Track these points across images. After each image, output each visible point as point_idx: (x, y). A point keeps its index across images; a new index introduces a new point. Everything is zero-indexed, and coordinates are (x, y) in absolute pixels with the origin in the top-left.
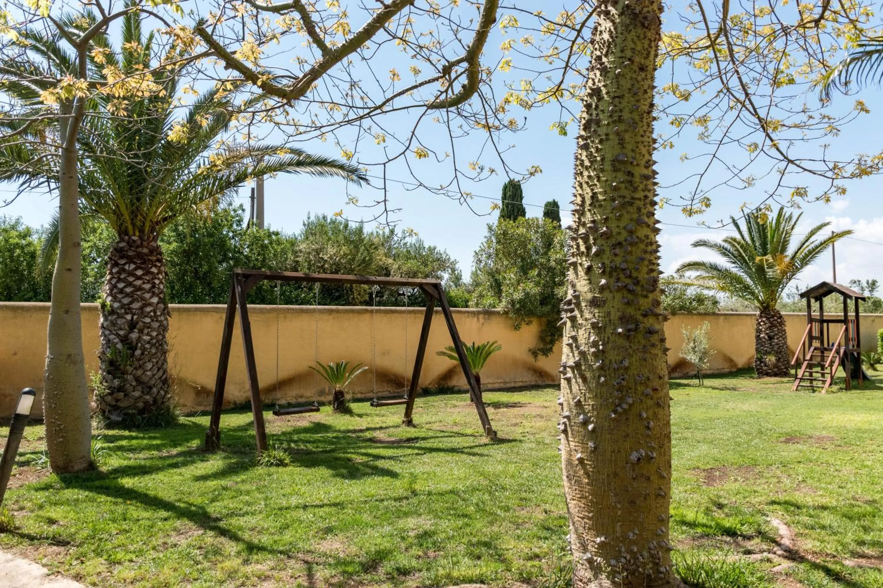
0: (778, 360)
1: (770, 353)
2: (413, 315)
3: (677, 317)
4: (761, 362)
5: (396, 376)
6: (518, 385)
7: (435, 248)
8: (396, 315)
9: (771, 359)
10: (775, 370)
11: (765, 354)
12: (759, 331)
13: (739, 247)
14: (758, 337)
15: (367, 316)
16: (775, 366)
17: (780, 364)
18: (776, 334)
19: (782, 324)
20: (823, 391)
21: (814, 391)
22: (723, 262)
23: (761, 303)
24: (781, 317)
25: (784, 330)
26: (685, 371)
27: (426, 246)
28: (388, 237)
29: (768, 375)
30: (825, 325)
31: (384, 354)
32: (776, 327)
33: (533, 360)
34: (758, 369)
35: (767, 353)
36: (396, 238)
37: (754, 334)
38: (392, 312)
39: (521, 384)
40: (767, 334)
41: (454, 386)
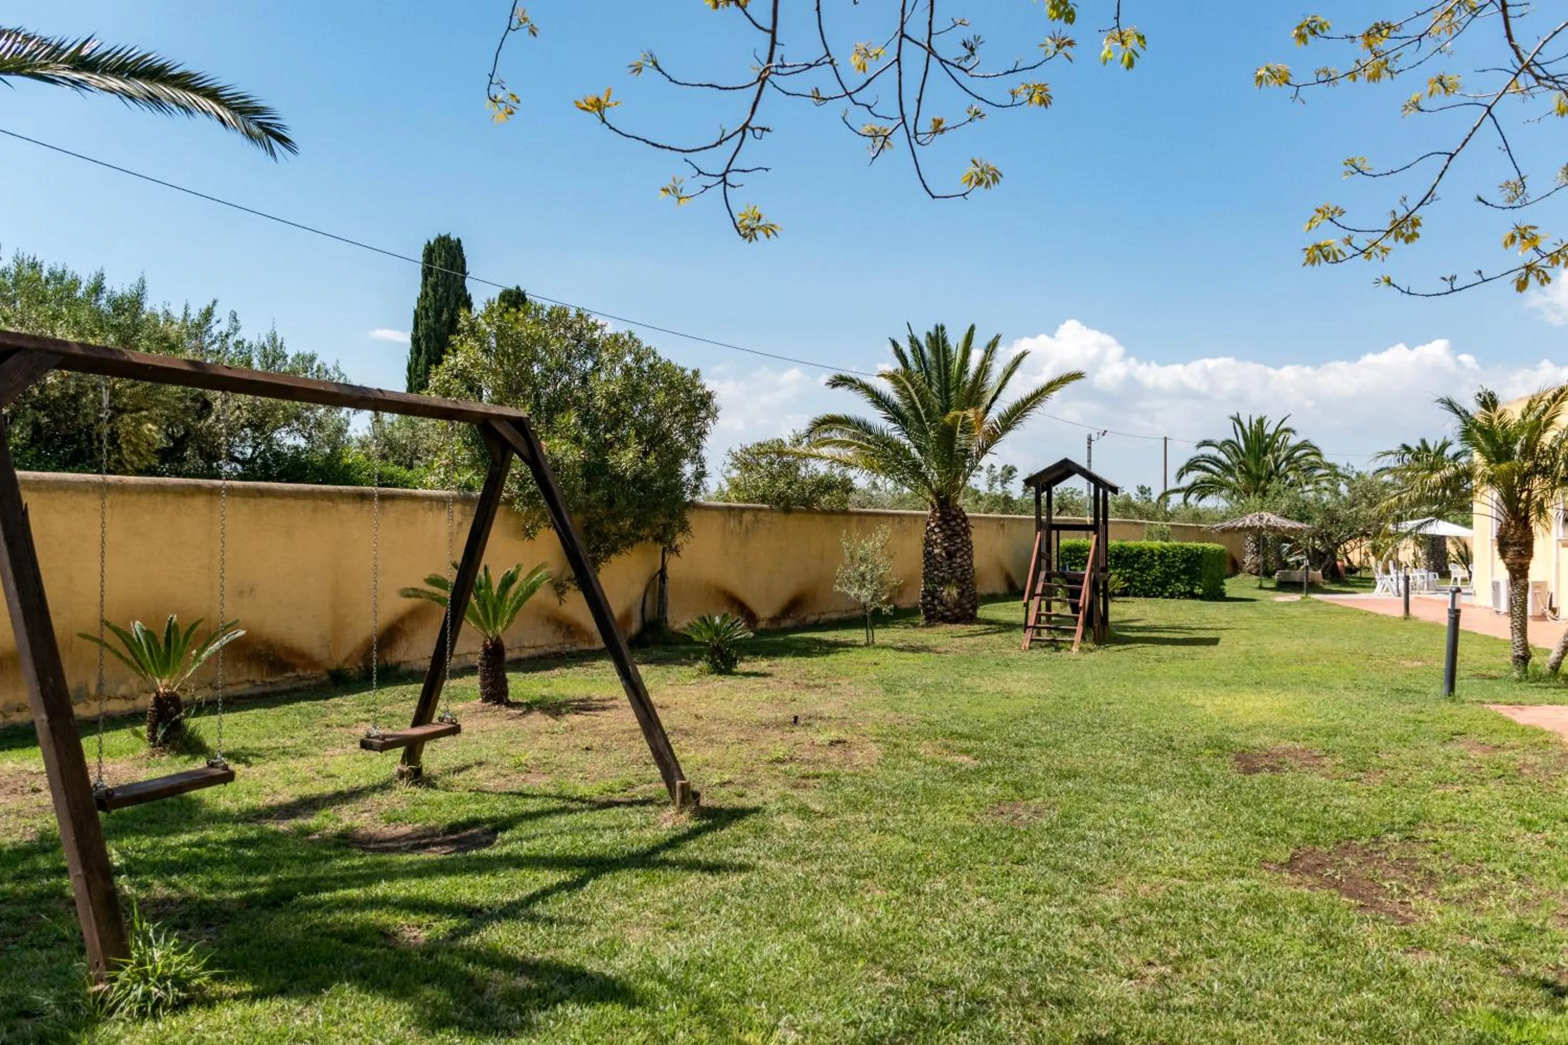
0: (961, 595)
1: (949, 582)
2: (309, 503)
3: (791, 516)
4: (934, 598)
5: (268, 644)
6: (526, 654)
7: (312, 359)
8: (272, 502)
9: (951, 592)
10: (957, 611)
11: (940, 584)
12: (928, 543)
13: (912, 391)
14: (928, 555)
15: (199, 502)
16: (958, 604)
17: (964, 601)
18: (959, 549)
19: (967, 531)
20: (1075, 649)
21: (1058, 649)
22: (877, 418)
23: (937, 494)
24: (965, 519)
25: (970, 543)
26: (801, 616)
27: (291, 352)
28: (199, 326)
29: (945, 620)
30: (1054, 533)
31: (241, 593)
32: (959, 536)
33: (557, 601)
34: (926, 611)
35: (944, 582)
36: (215, 331)
37: (921, 549)
38: (262, 493)
39: (532, 652)
40: (945, 548)
41: (399, 664)
